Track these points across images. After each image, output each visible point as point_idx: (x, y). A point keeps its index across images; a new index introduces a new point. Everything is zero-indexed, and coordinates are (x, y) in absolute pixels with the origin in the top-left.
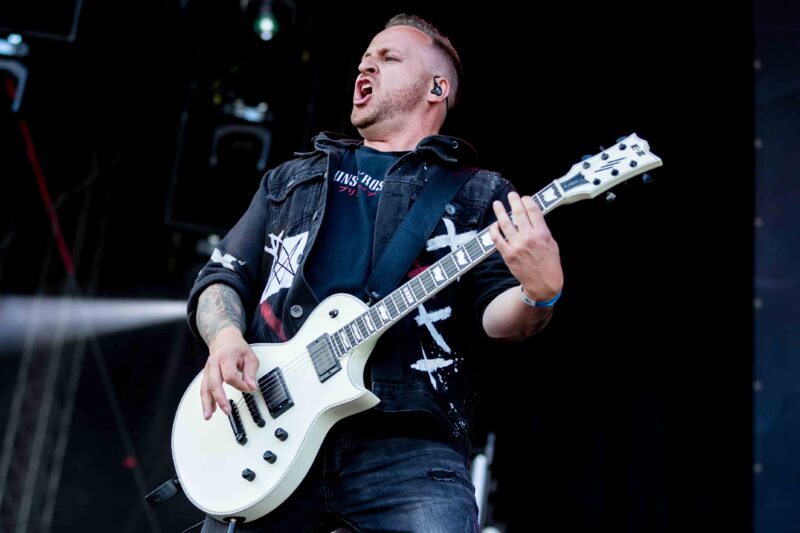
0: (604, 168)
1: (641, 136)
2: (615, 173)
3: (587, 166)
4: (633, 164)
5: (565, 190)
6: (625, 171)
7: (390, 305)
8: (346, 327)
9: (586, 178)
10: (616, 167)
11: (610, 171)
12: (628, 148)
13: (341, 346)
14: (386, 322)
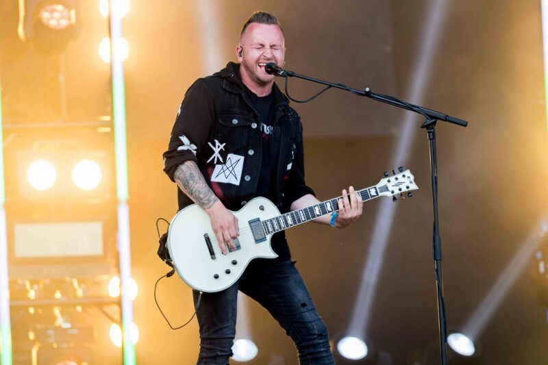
0: (396, 185)
1: (412, 172)
2: (400, 190)
3: (389, 181)
4: (408, 187)
5: (381, 192)
6: (404, 189)
7: (292, 216)
8: (271, 220)
9: (389, 188)
10: (401, 186)
11: (398, 187)
12: (406, 177)
13: (268, 230)
14: (291, 225)
